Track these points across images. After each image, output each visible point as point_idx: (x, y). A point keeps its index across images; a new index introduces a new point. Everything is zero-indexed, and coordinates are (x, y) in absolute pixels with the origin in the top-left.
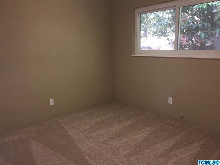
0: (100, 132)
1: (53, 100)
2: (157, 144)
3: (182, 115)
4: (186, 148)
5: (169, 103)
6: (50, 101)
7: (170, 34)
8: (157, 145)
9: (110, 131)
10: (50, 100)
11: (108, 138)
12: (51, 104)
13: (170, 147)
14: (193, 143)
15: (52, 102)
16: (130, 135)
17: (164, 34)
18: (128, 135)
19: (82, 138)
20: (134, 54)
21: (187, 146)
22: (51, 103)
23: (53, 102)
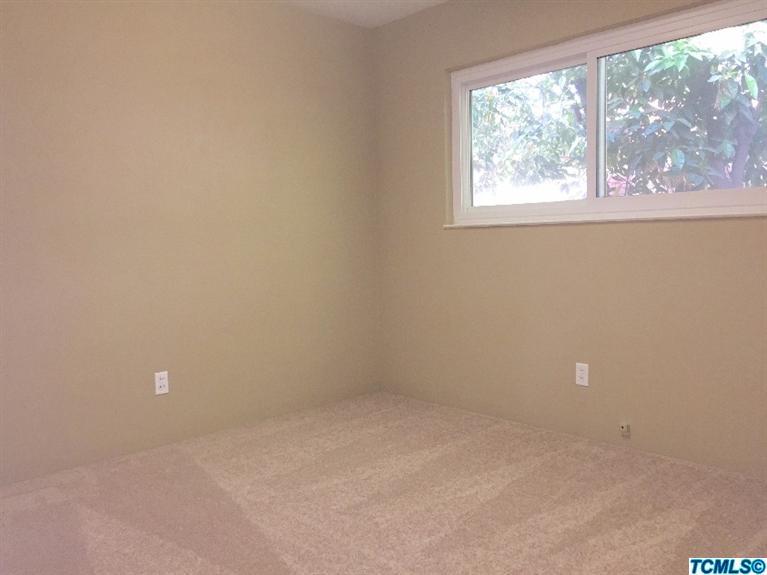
0: (336, 481)
1: (166, 376)
2: (540, 512)
3: (624, 424)
4: (646, 523)
5: (578, 382)
6: (157, 379)
7: (570, 170)
8: (541, 516)
9: (370, 478)
10: (157, 374)
11: (362, 499)
12: (158, 392)
13: (588, 522)
14: (669, 507)
15: (162, 382)
16: (443, 488)
17: (551, 168)
18: (437, 489)
19: (268, 501)
20: (452, 223)
21: (649, 519)
22: (157, 385)
23: (166, 382)
